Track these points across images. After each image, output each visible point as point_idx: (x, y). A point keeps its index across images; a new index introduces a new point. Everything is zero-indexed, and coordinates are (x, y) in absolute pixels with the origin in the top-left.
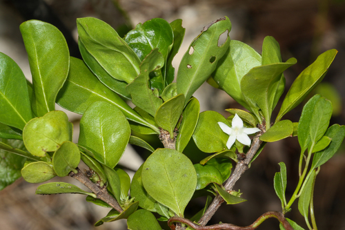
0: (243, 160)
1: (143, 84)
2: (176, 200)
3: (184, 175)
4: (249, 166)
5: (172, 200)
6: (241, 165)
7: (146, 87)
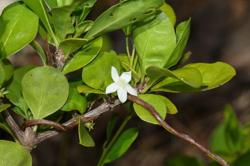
0: (111, 103)
1: (67, 12)
2: (40, 108)
3: (57, 94)
4: (112, 110)
5: (37, 106)
6: (107, 106)
7: (69, 14)
